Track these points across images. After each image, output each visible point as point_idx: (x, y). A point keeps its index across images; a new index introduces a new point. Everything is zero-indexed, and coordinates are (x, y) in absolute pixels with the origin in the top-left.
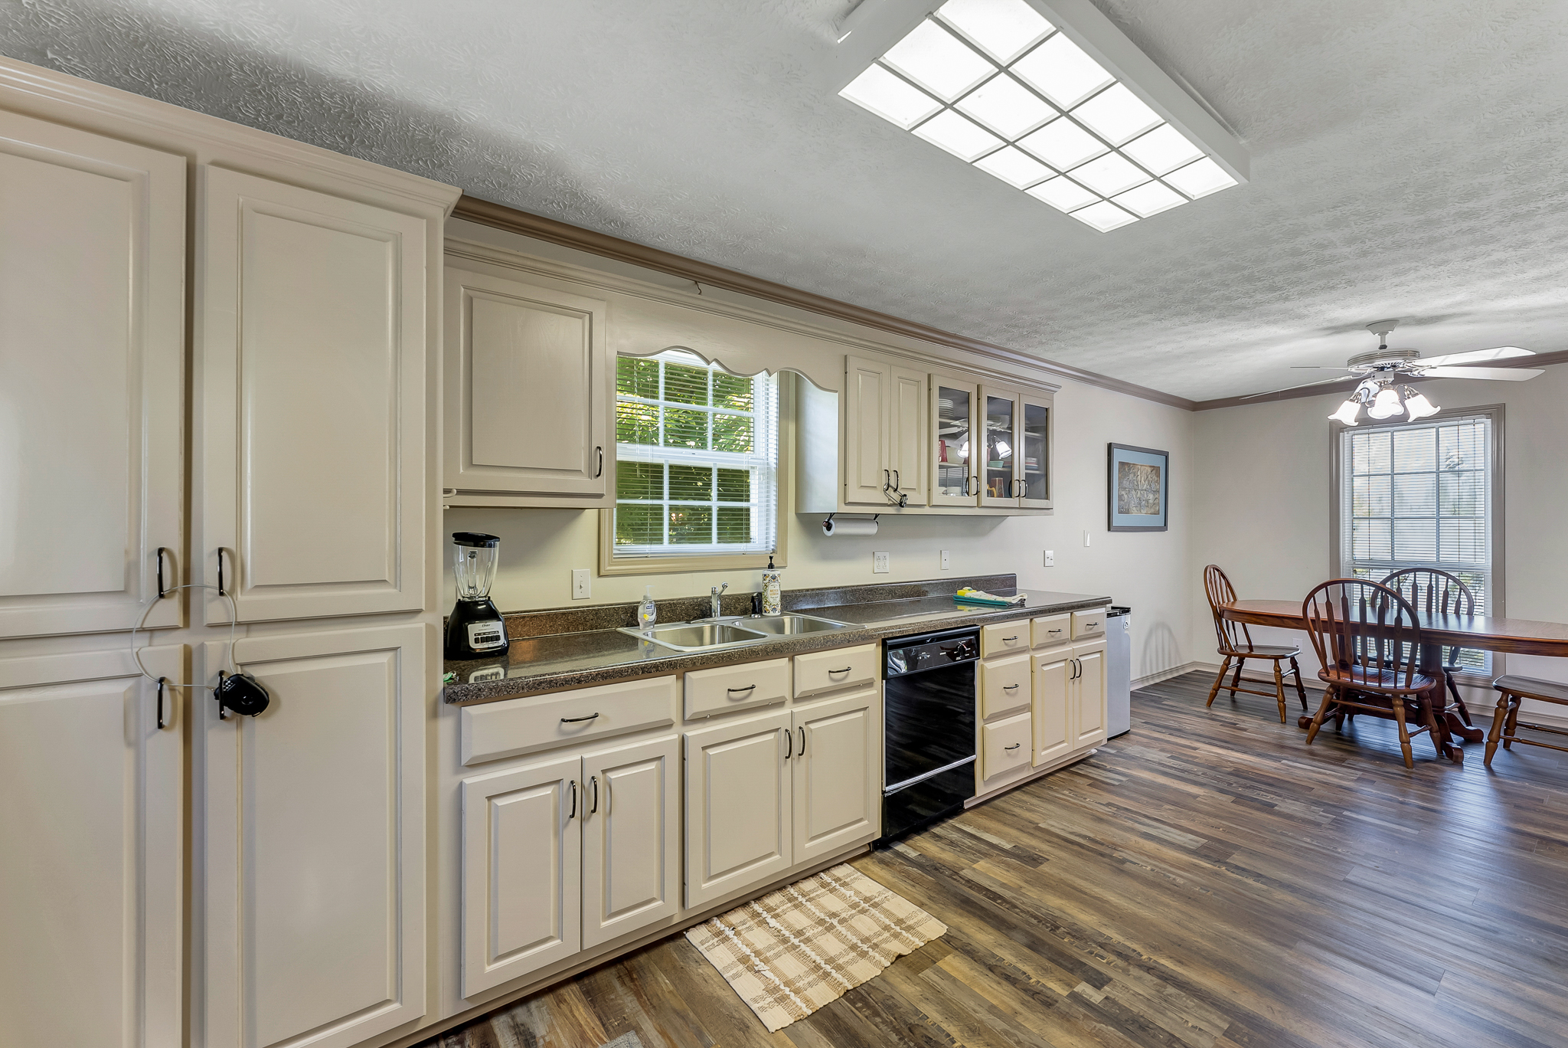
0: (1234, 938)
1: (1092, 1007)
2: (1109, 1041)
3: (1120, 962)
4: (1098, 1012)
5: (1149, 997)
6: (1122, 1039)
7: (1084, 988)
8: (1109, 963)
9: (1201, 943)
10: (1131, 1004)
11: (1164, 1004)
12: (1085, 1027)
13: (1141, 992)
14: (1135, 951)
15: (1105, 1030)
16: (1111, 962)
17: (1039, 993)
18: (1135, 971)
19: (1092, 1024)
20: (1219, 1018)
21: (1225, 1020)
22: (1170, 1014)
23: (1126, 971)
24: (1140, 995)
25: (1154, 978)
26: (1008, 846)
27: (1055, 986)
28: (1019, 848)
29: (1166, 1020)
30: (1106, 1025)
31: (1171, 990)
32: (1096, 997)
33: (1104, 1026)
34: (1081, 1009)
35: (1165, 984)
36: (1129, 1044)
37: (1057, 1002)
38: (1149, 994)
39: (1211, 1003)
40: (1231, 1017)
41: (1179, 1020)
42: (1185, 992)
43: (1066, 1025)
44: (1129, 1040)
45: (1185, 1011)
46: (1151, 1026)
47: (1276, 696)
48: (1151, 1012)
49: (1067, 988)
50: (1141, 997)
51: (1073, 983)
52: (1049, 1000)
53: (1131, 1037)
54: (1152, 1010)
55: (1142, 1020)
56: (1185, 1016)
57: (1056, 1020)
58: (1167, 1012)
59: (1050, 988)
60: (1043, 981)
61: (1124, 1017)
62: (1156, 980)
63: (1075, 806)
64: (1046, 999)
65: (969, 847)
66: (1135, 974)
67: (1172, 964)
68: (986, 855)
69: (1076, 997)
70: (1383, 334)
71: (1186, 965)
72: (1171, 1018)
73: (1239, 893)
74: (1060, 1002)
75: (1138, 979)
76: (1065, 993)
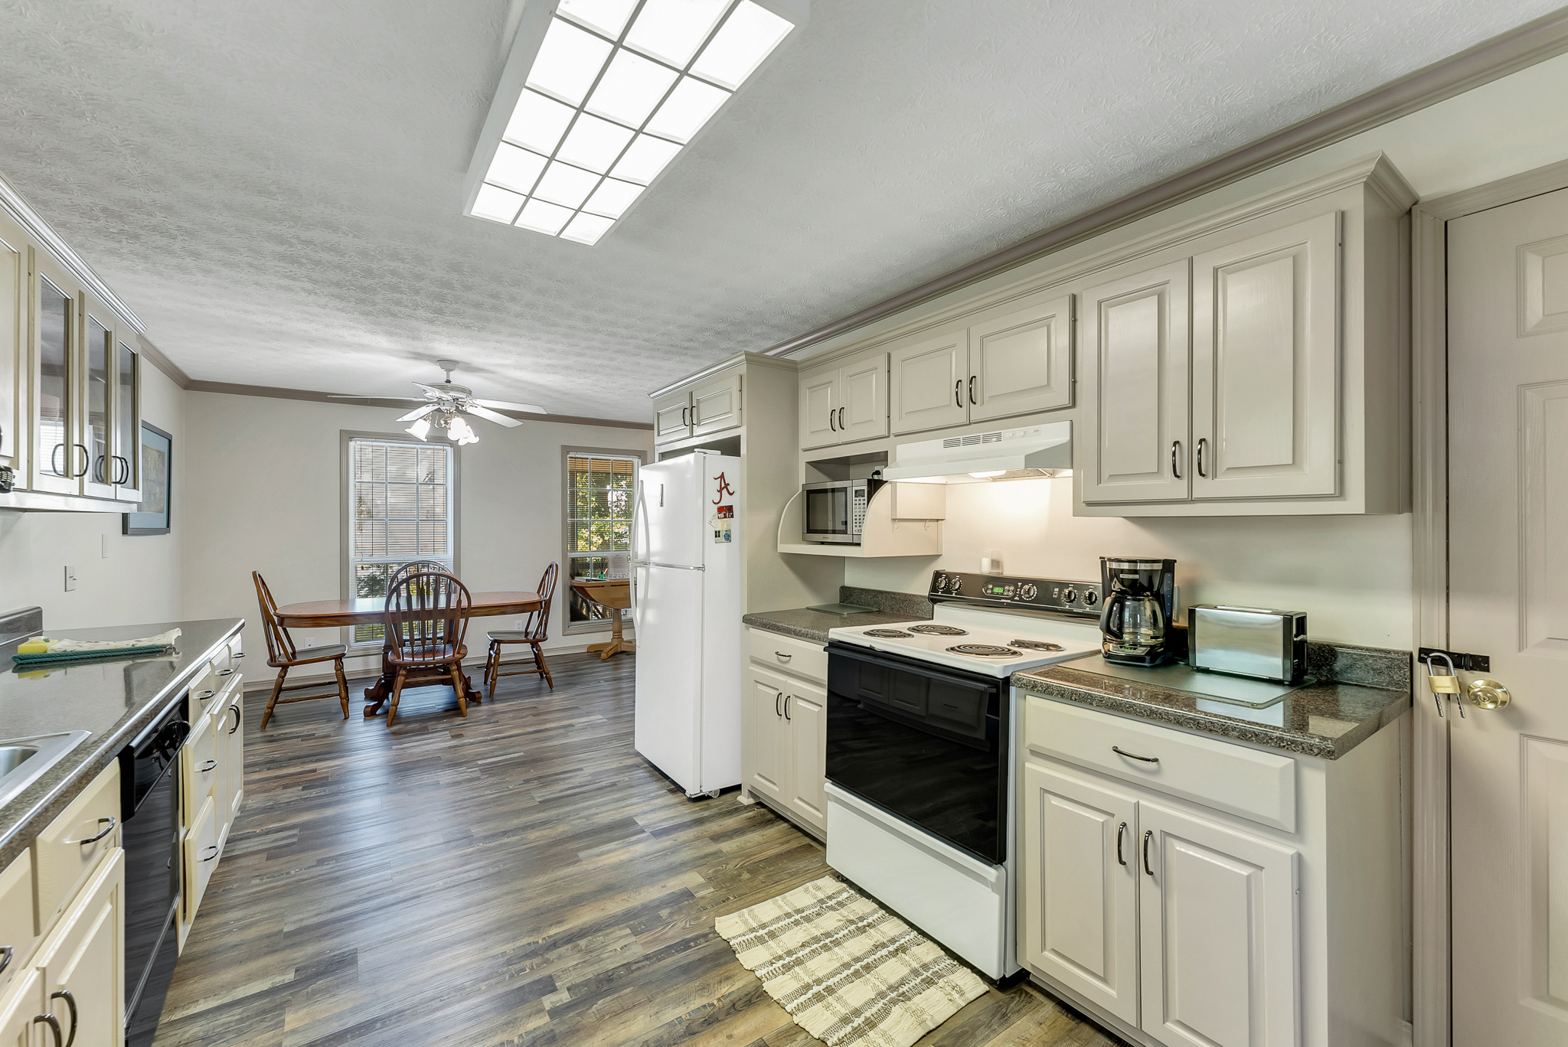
0: (555, 881)
1: (573, 1005)
2: (612, 1009)
3: (536, 961)
4: (580, 1003)
5: (583, 960)
6: (614, 999)
7: (549, 1001)
8: (532, 969)
9: (548, 901)
10: (583, 975)
11: (594, 954)
12: (590, 1020)
13: (575, 963)
14: (529, 944)
15: (600, 1007)
16: (532, 966)
17: (535, 1042)
18: (552, 955)
19: (590, 1014)
20: (620, 930)
21: (623, 928)
22: (604, 956)
23: (548, 962)
24: (577, 965)
25: (566, 947)
26: (290, 977)
27: (533, 1023)
28: (305, 968)
29: (609, 961)
30: (596, 1004)
31: (583, 943)
32: (563, 997)
33: (595, 1006)
34: (570, 1015)
35: (574, 943)
36: (620, 997)
37: (552, 1030)
38: (580, 958)
39: (606, 926)
40: (622, 923)
41: (612, 953)
42: (589, 936)
43: (582, 1034)
44: (616, 995)
45: (606, 946)
46: (610, 973)
47: (339, 695)
48: (596, 967)
49: (541, 1015)
50: (579, 965)
51: (539, 1006)
52: (548, 1036)
53: (614, 993)
54: (596, 965)
55: (601, 976)
56: (610, 948)
57: (572, 1041)
58: (602, 956)
59: (534, 1029)
60: (522, 1031)
61: (593, 988)
62: (569, 946)
63: (291, 887)
64: (545, 1038)
65: (241, 1020)
66: (554, 957)
67: (558, 929)
68: (281, 1007)
69: (554, 1013)
70: (448, 371)
71: (564, 921)
72: (608, 957)
73: (515, 852)
74: (554, 1028)
75: (560, 957)
76: (547, 1019)
